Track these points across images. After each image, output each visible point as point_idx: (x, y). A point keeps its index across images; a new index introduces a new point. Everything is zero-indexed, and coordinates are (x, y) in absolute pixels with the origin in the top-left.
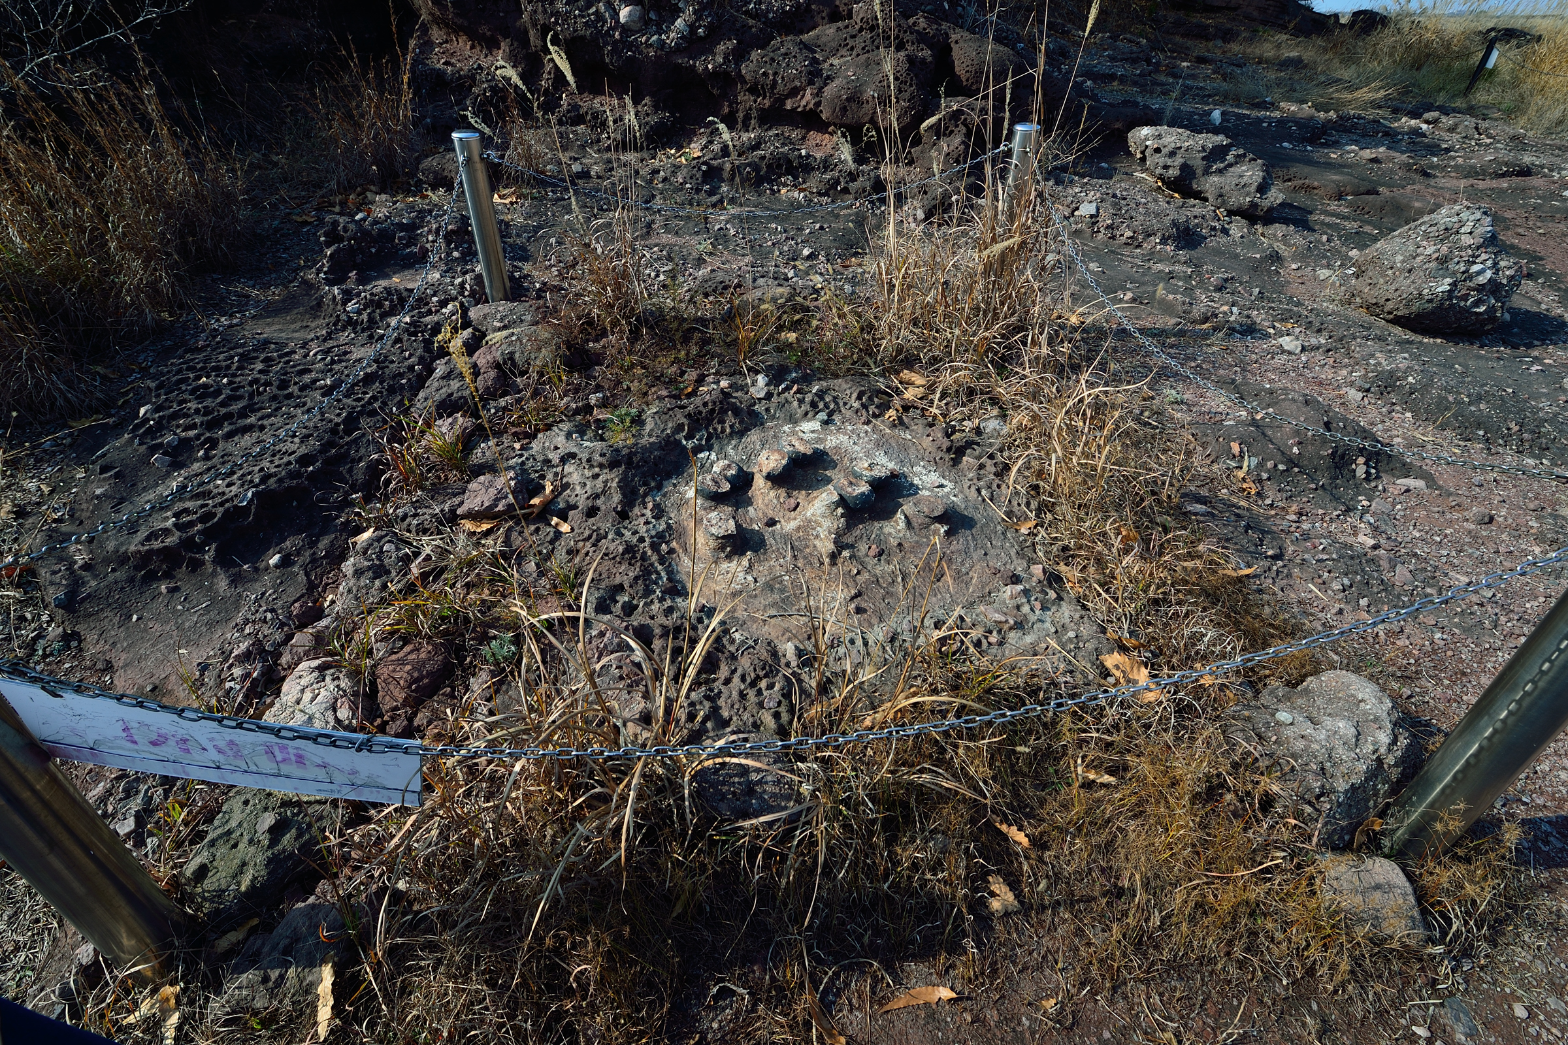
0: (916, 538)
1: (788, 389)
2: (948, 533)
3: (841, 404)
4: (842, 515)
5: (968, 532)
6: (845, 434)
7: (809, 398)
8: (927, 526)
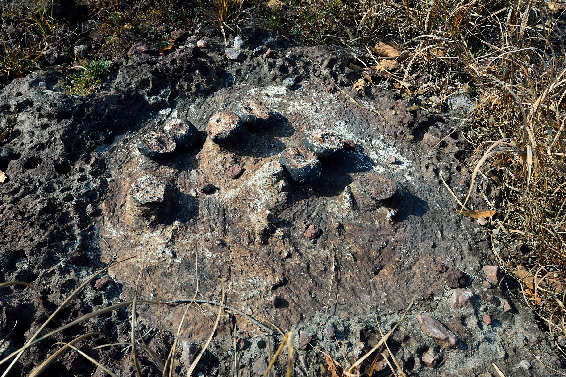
0: (360, 221)
1: (262, 52)
2: (395, 219)
3: (311, 70)
4: (284, 189)
5: (418, 218)
6: (308, 101)
7: (280, 62)
8: (373, 209)
